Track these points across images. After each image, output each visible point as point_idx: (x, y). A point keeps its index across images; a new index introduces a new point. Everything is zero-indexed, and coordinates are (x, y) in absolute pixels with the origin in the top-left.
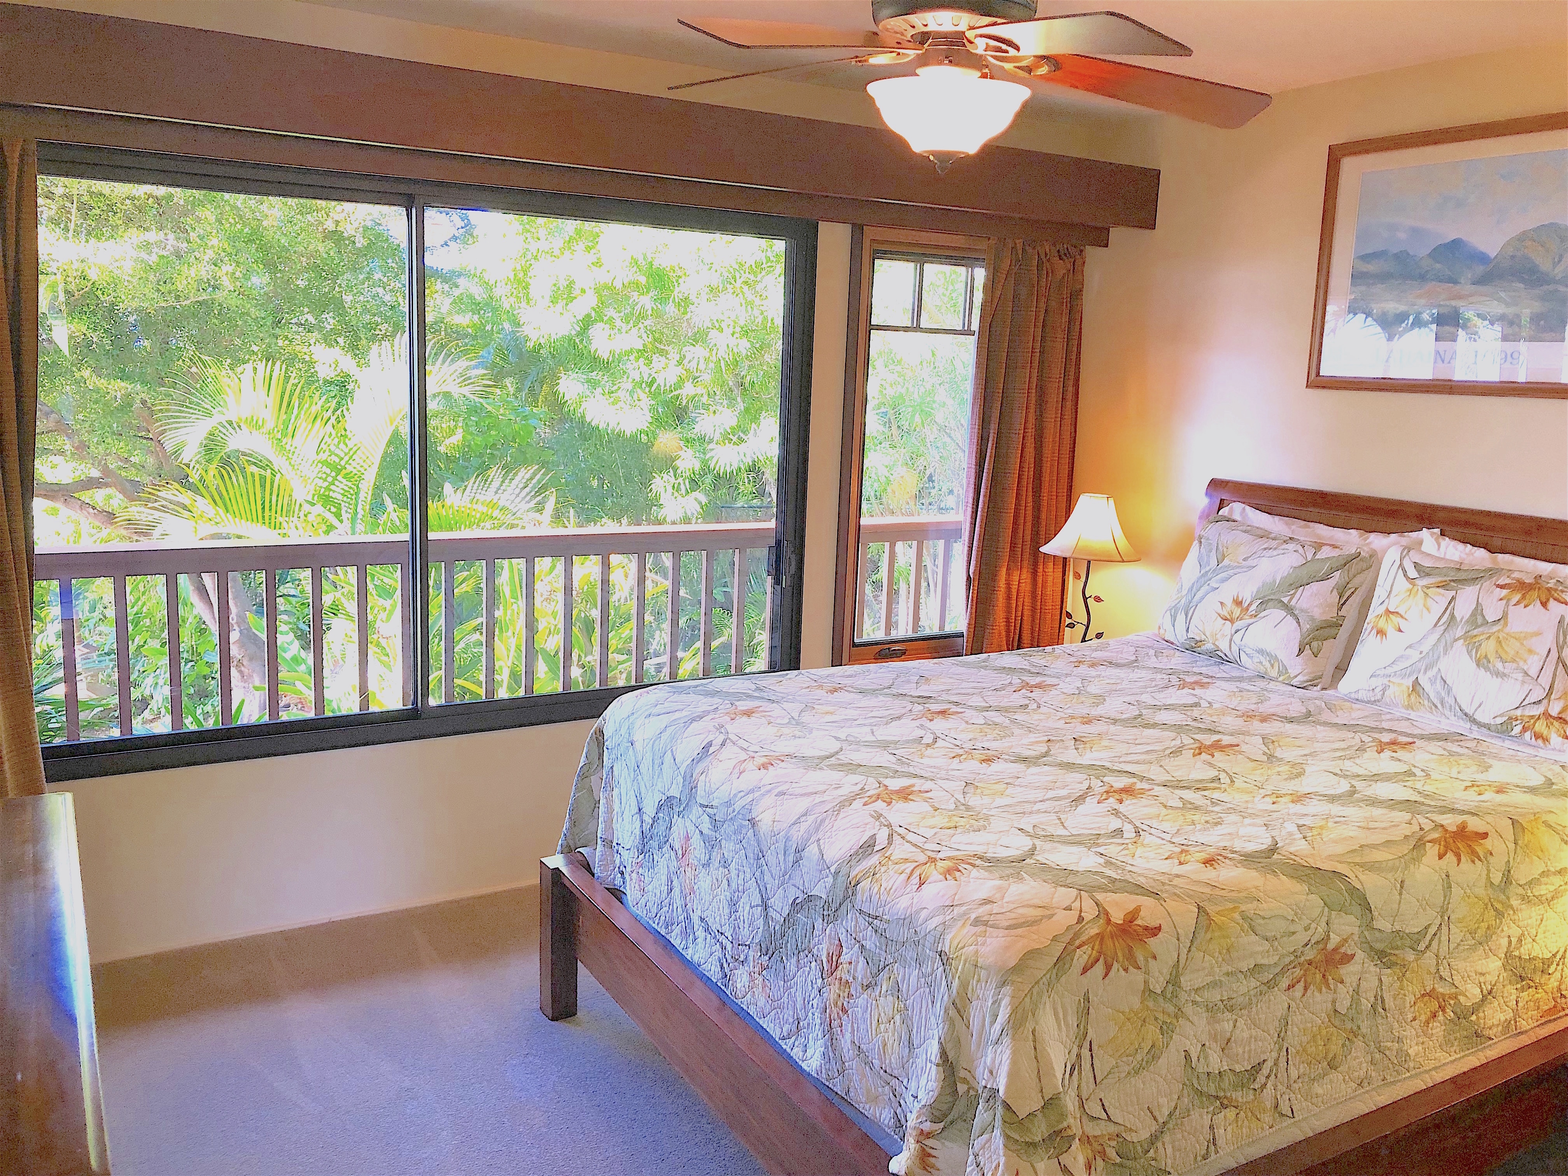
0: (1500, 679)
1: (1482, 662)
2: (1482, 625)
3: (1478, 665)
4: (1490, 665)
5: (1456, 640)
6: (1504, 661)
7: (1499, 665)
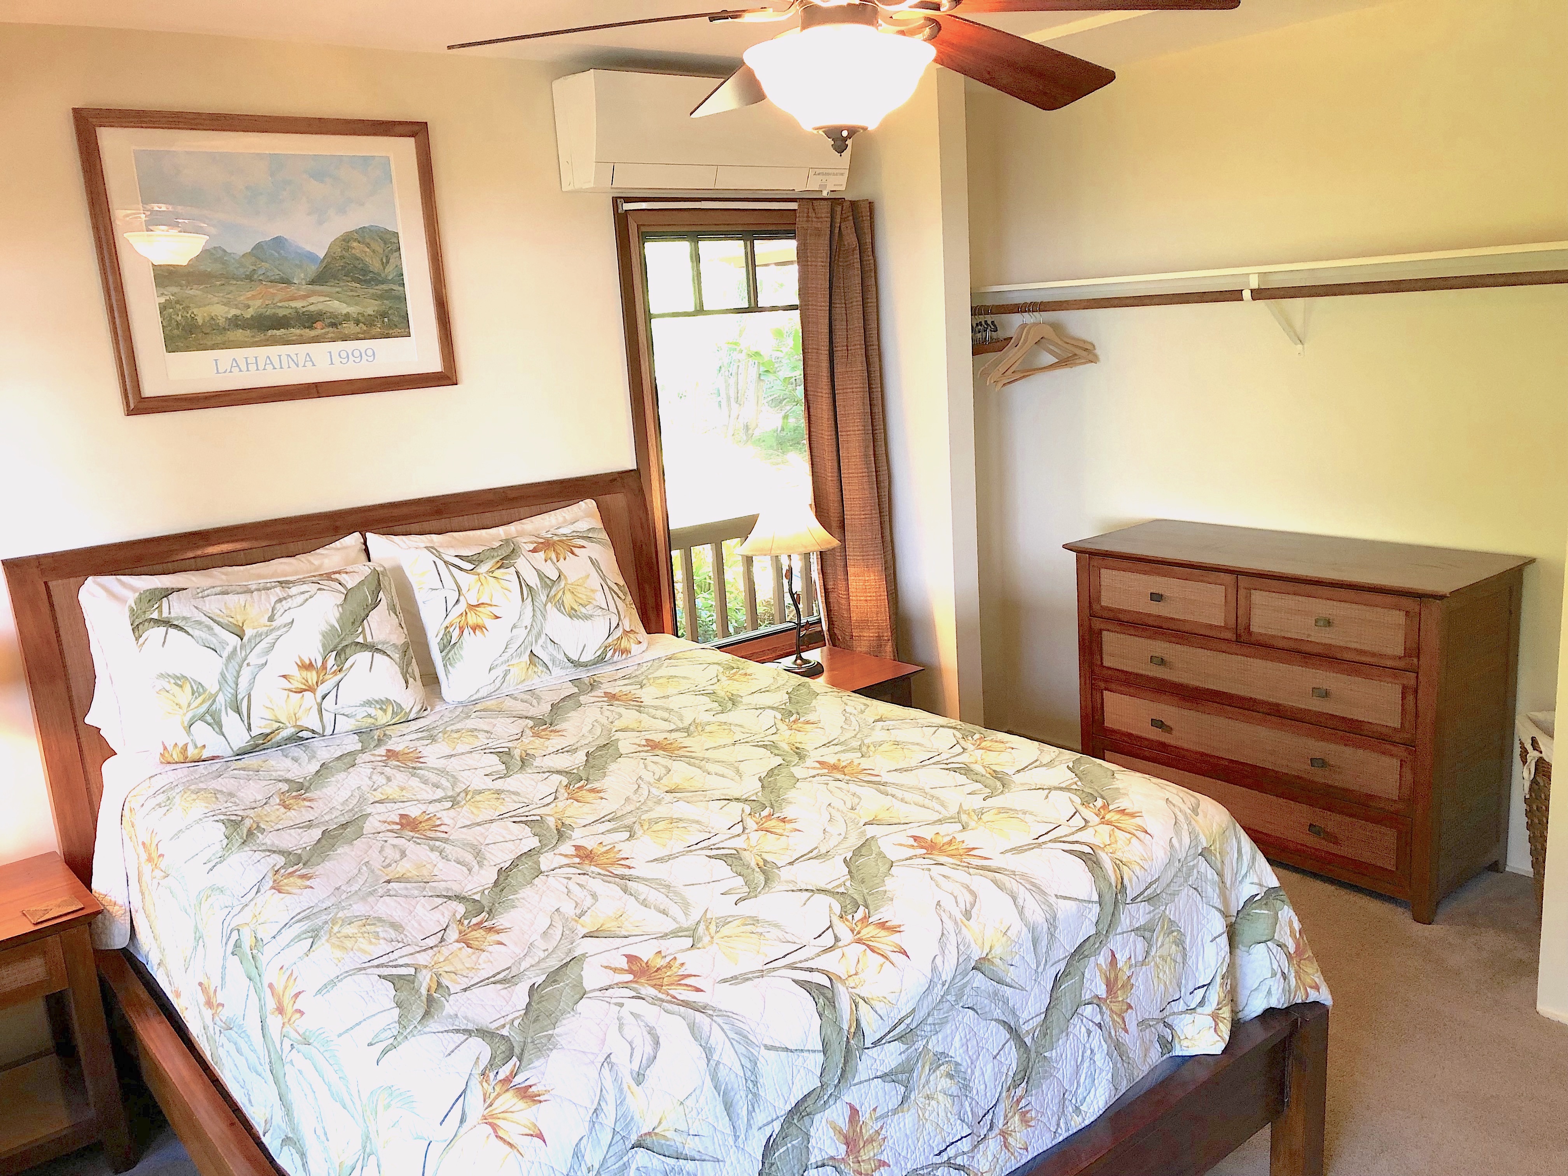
0: (590, 621)
1: (573, 614)
2: (553, 585)
3: (570, 617)
4: (578, 613)
5: (545, 605)
6: (584, 606)
7: (583, 610)
